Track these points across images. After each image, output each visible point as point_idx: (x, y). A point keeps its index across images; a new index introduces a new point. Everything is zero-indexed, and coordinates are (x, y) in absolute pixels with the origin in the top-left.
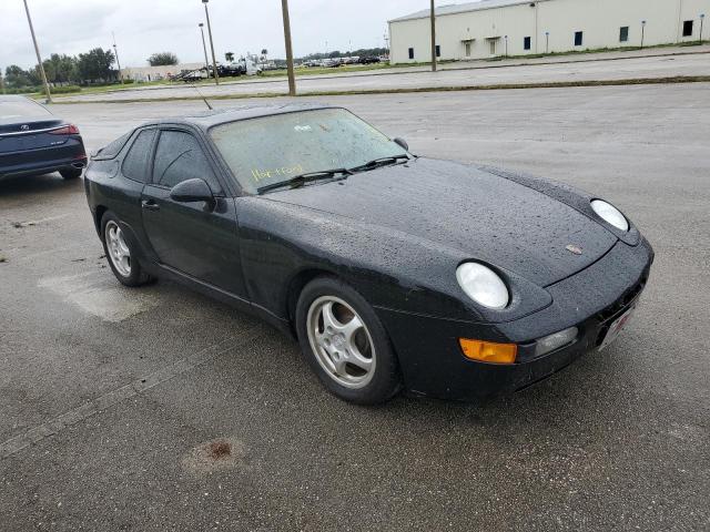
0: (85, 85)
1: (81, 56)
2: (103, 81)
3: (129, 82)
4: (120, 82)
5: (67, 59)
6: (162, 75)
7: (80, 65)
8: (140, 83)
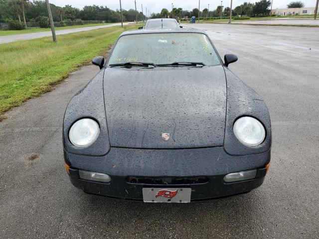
0: (254, 16)
1: (256, 3)
2: (262, 15)
3: (274, 16)
4: (269, 16)
5: (250, 5)
6: (292, 13)
7: (254, 7)
8: (279, 16)
